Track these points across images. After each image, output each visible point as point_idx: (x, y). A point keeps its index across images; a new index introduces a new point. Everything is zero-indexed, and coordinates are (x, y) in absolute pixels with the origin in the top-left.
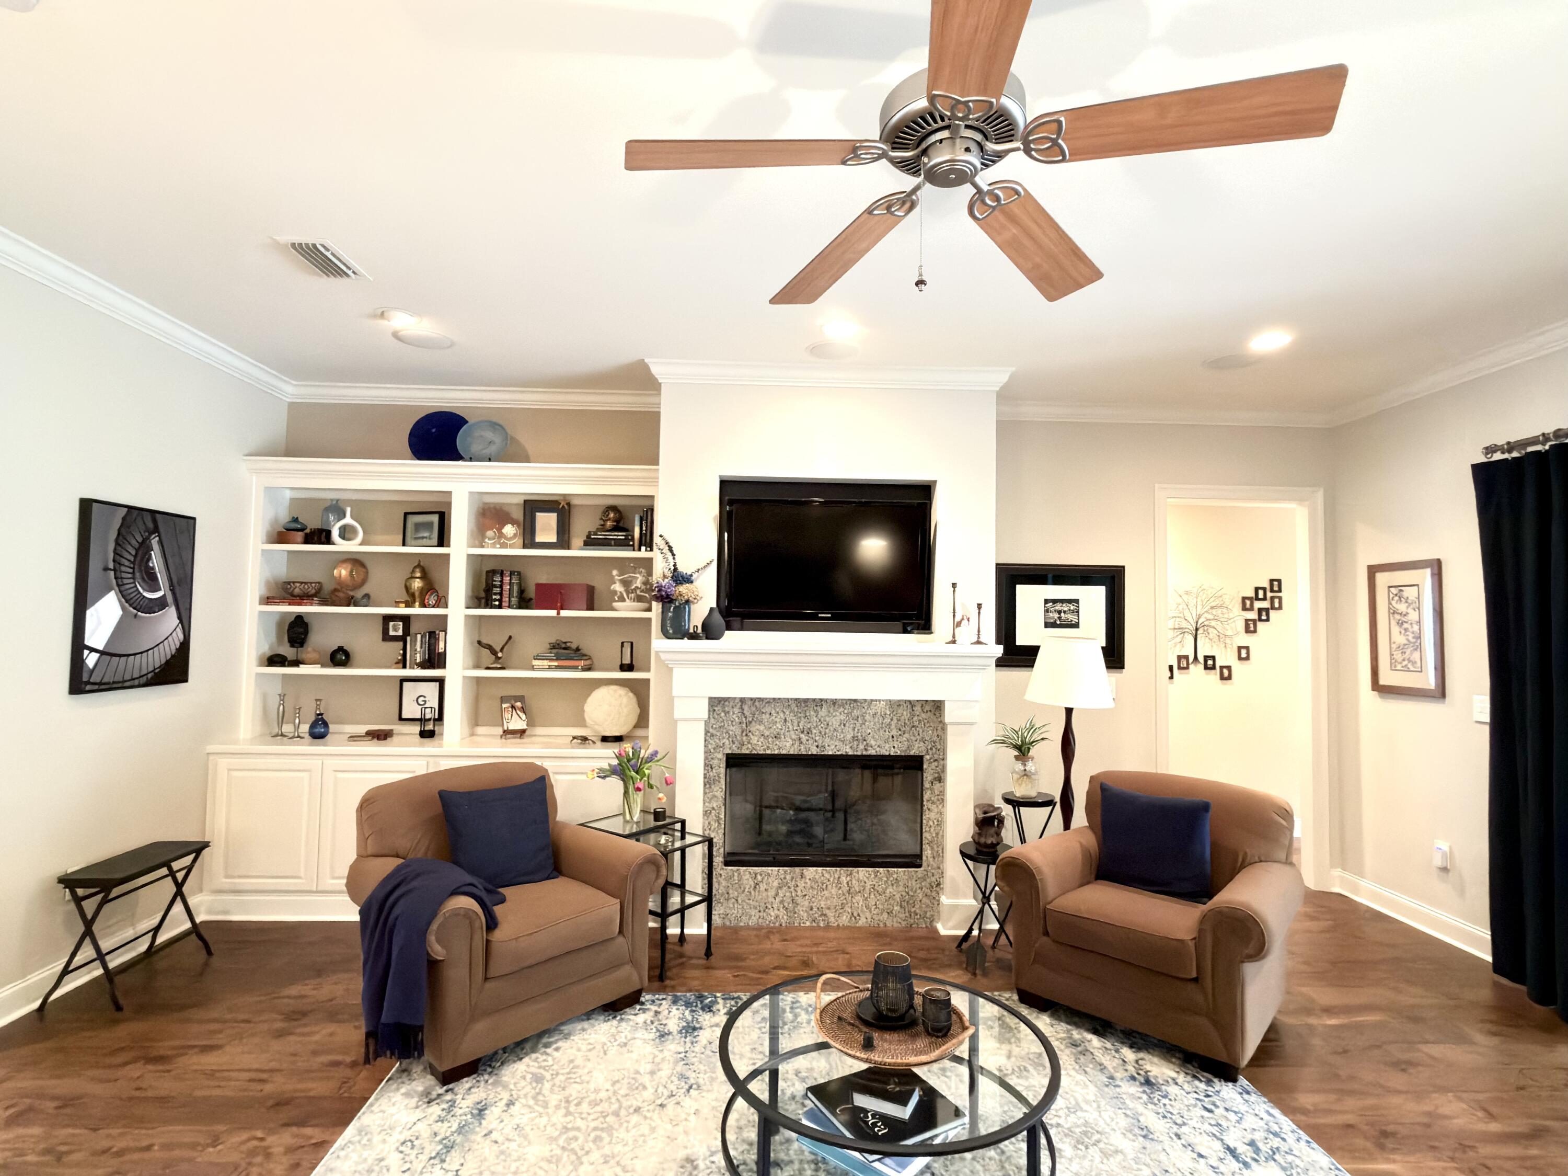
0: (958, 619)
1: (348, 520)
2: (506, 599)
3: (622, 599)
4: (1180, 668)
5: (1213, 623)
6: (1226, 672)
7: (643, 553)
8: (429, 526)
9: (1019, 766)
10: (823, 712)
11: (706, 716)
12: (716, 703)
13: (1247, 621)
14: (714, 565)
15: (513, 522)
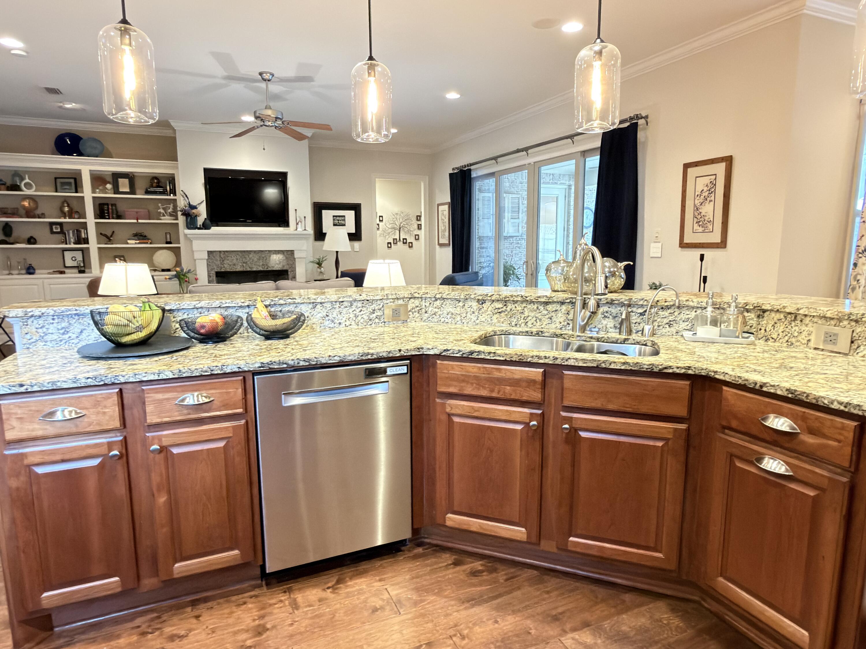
0: (298, 222)
1: (27, 180)
2: (111, 216)
3: (164, 216)
4: (394, 243)
5: (406, 226)
6: (411, 244)
7: (172, 197)
8: (69, 184)
9: (319, 270)
10: (251, 256)
11: (207, 258)
12: (210, 253)
13: (418, 225)
14: (205, 202)
15: (109, 183)
